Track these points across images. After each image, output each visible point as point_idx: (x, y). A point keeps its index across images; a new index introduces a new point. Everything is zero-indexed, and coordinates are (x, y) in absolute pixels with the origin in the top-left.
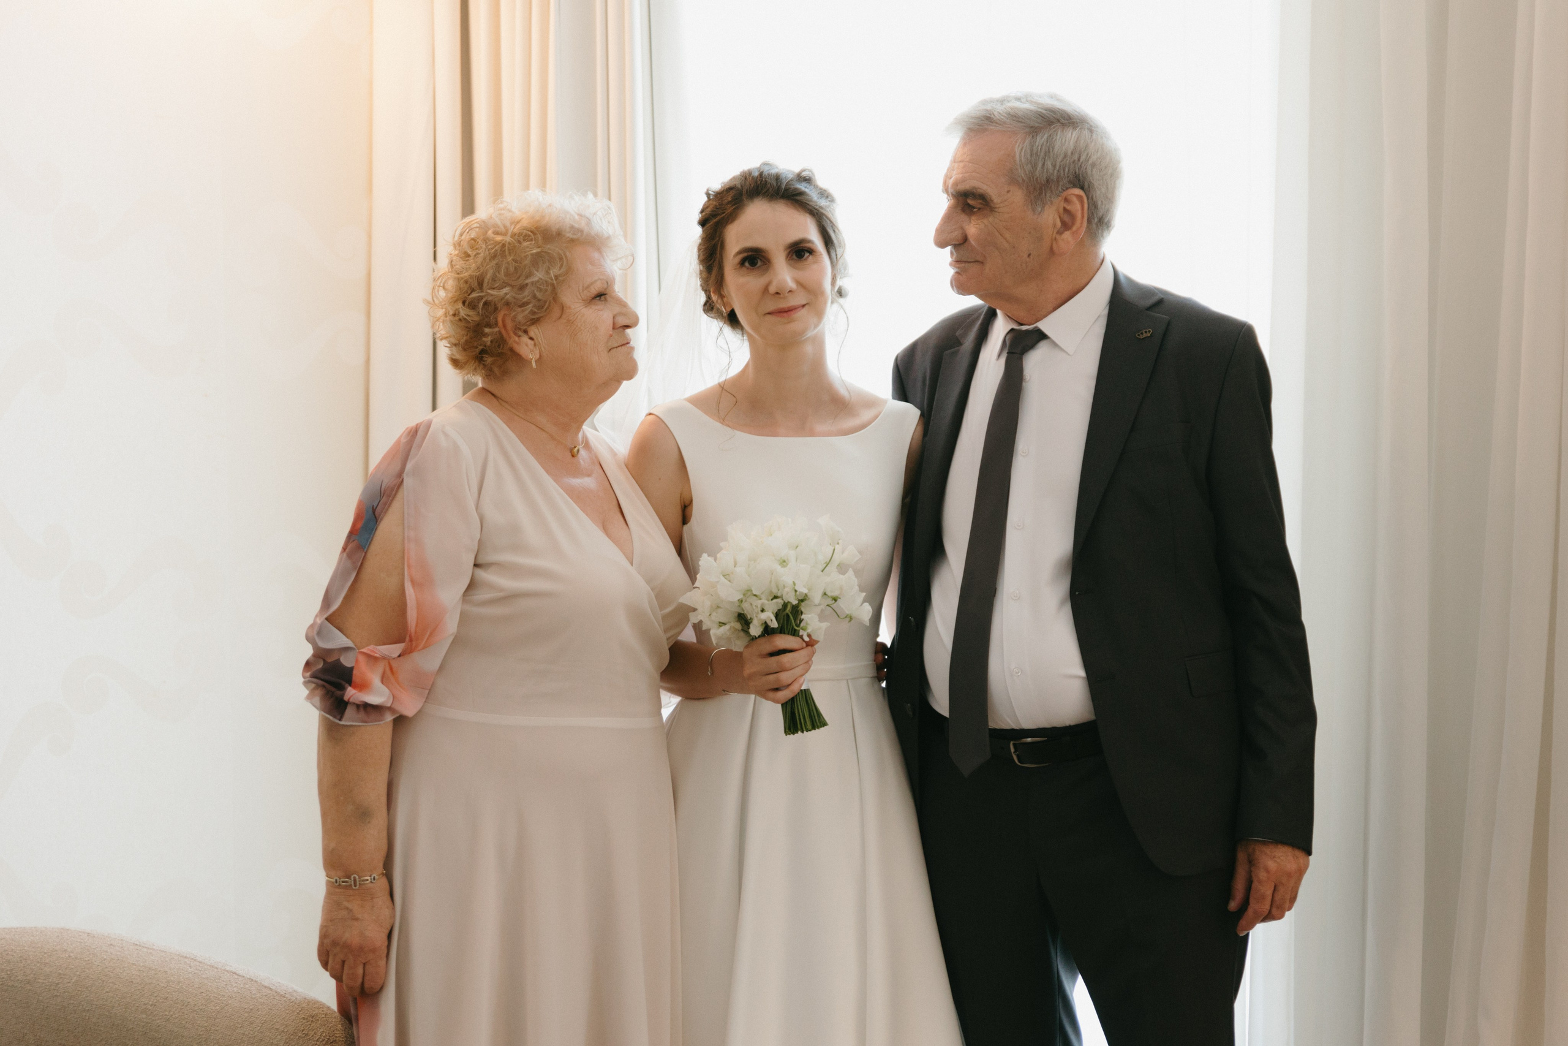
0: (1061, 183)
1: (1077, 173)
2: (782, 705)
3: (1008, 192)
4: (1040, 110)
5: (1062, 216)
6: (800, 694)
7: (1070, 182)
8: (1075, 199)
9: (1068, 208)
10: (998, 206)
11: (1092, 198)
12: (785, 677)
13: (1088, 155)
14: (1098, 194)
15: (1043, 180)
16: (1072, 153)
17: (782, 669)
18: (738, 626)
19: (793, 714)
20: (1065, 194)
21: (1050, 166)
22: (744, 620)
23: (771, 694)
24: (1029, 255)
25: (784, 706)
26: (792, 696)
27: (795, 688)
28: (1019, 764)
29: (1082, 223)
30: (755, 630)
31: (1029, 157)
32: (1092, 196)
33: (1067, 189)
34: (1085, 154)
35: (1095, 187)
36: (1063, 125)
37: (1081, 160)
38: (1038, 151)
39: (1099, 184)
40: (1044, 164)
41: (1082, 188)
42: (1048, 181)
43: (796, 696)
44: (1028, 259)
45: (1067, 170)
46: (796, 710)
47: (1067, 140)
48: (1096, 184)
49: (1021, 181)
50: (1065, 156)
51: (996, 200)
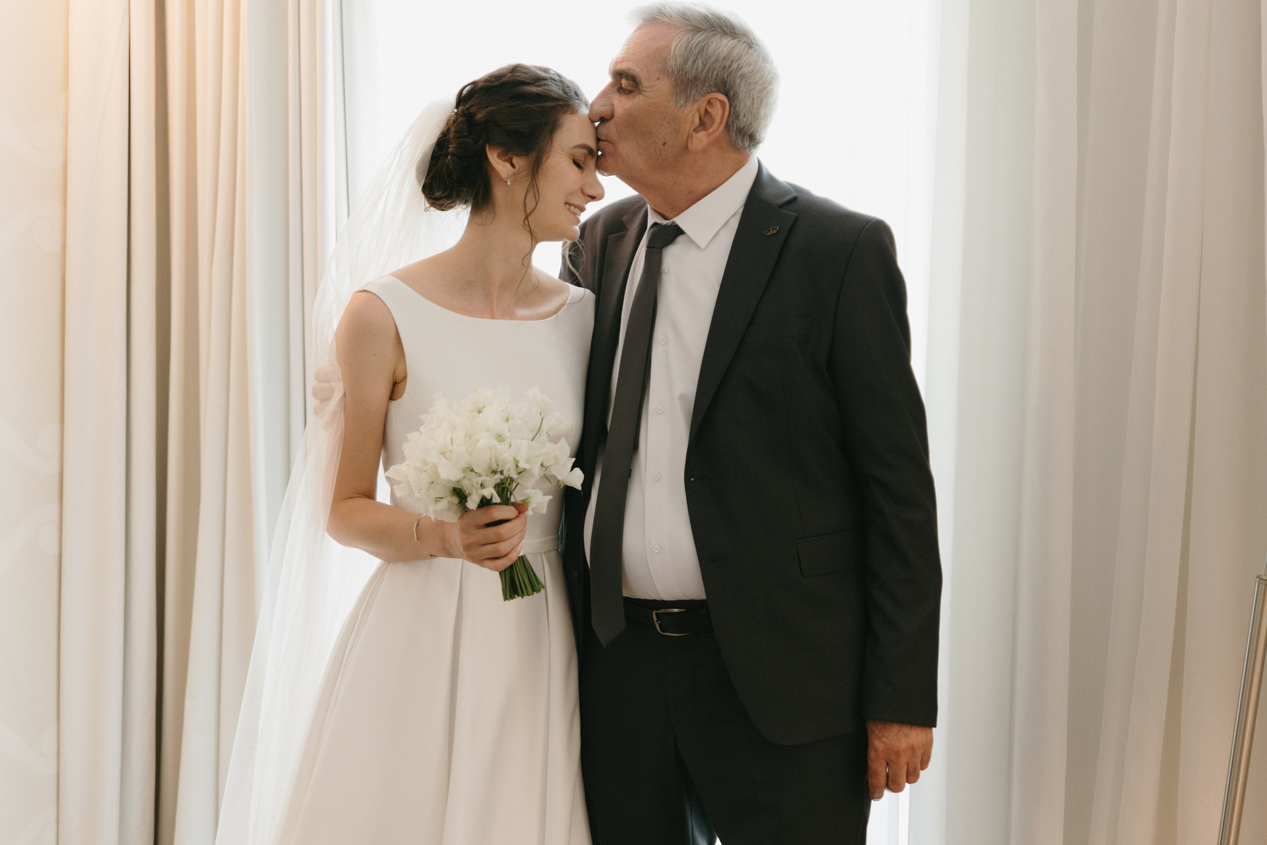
0: (707, 84)
1: (725, 79)
2: (500, 573)
3: (658, 79)
4: (708, 14)
5: (702, 116)
6: (518, 561)
7: (716, 85)
8: (718, 104)
9: (710, 110)
10: (645, 89)
11: (735, 108)
12: (503, 547)
13: (739, 65)
14: (743, 105)
15: (691, 75)
16: (724, 58)
17: (499, 540)
18: (455, 500)
19: (512, 581)
20: (708, 97)
21: (700, 64)
22: (460, 494)
23: (488, 563)
24: (664, 144)
25: (502, 574)
26: (509, 563)
27: (514, 557)
28: (661, 632)
29: (718, 128)
30: (472, 503)
31: (683, 51)
32: (736, 106)
33: (712, 92)
34: (737, 63)
35: (740, 98)
36: (725, 33)
37: (731, 69)
38: (692, 47)
39: (745, 97)
40: (695, 61)
41: (726, 94)
42: (695, 77)
43: (515, 563)
44: (662, 148)
45: (715, 73)
46: (515, 574)
47: (722, 45)
48: (742, 96)
49: (670, 70)
50: (717, 60)
51: (645, 84)
